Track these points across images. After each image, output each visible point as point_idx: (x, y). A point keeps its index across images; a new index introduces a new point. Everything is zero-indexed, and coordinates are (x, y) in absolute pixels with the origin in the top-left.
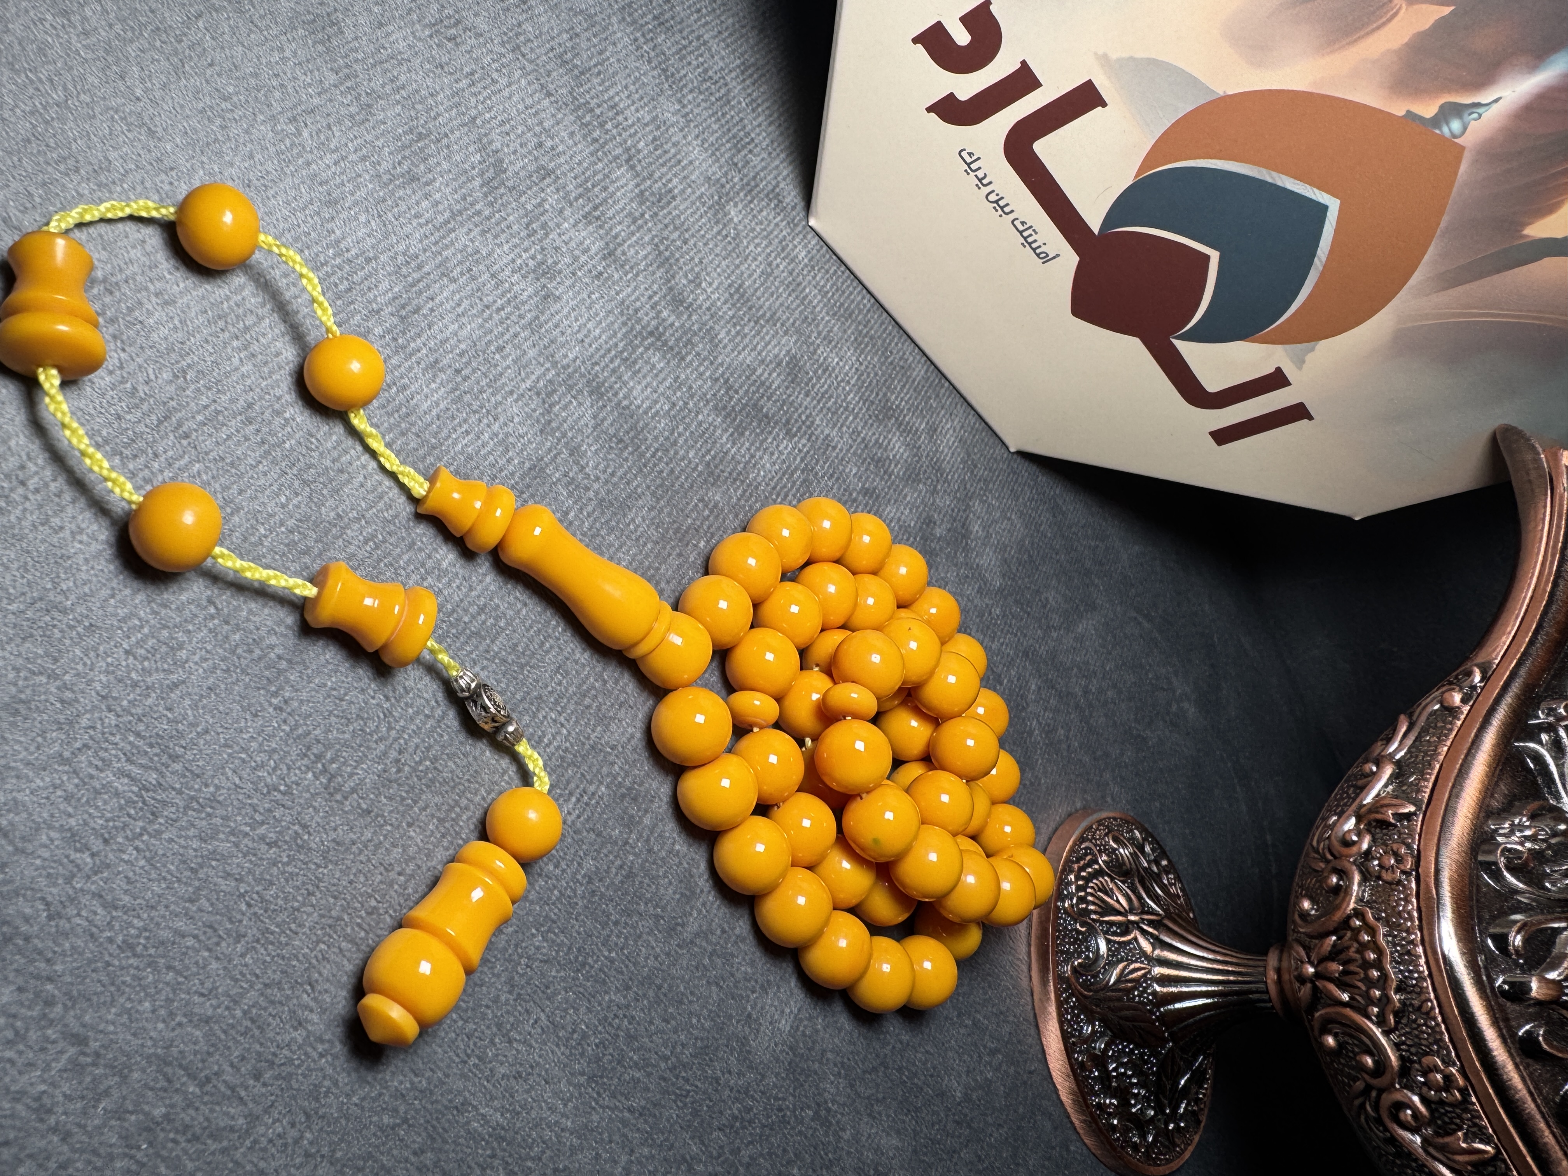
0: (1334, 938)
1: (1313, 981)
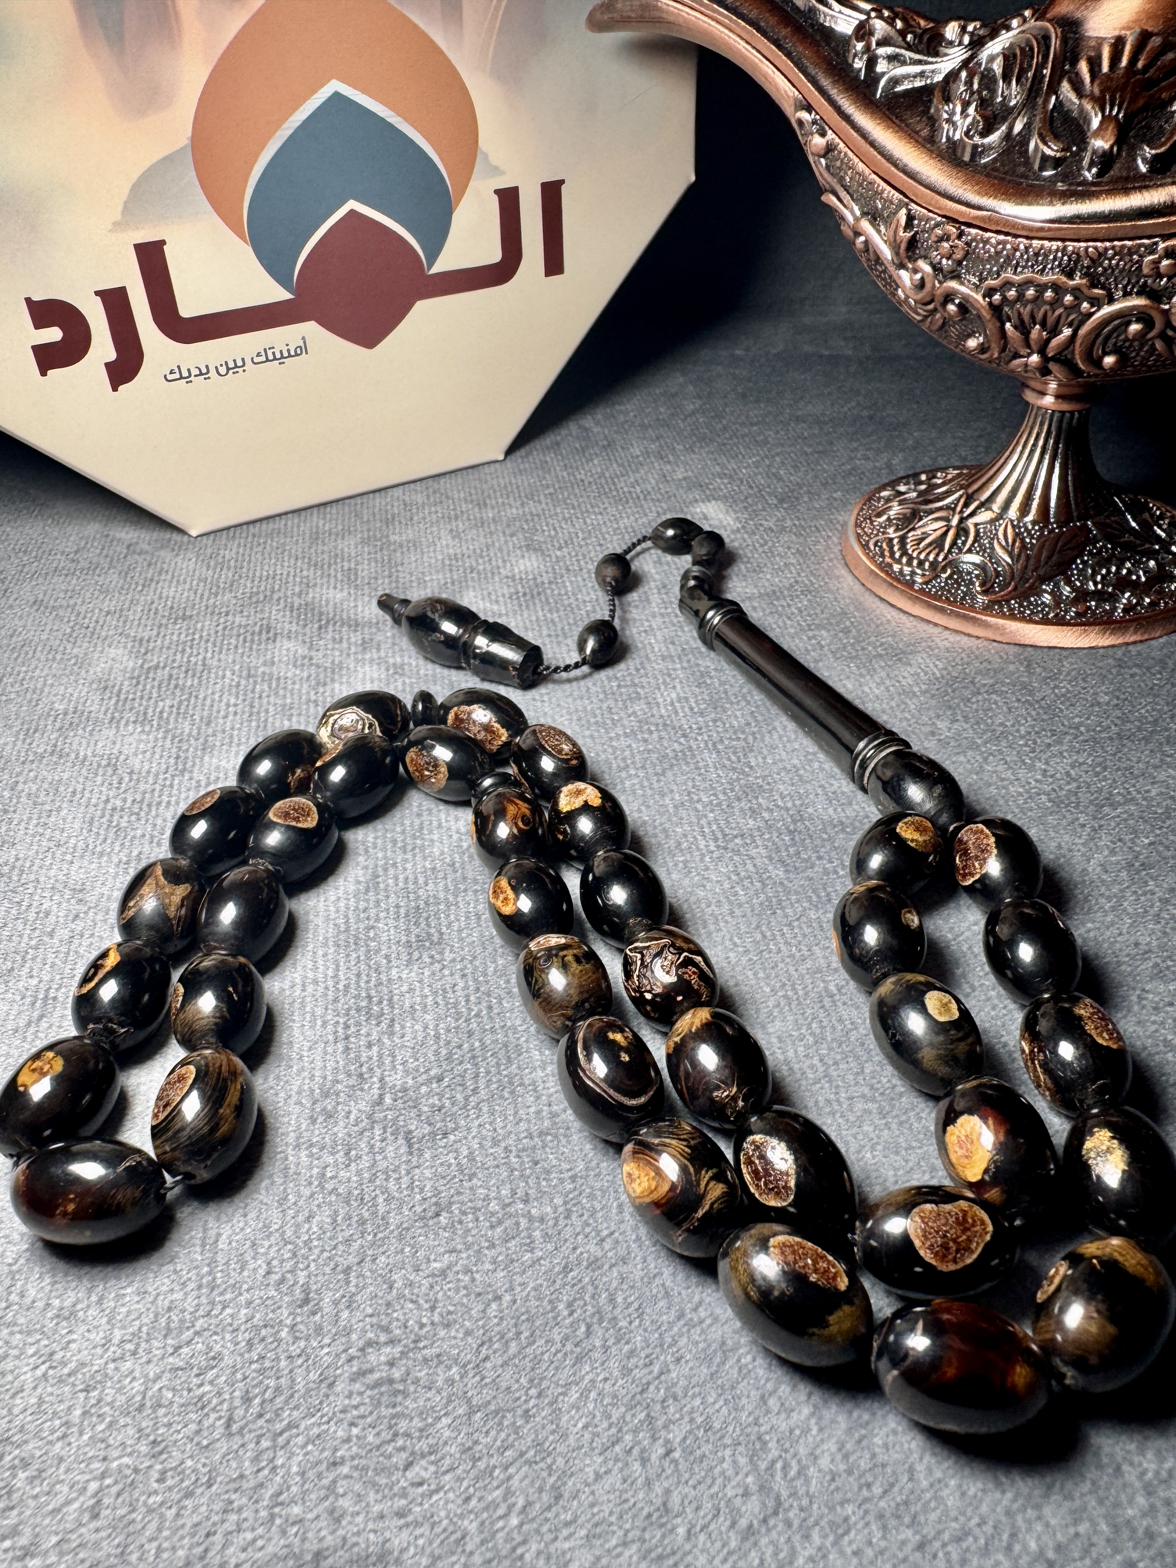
0: (1008, 325)
1: (1045, 359)
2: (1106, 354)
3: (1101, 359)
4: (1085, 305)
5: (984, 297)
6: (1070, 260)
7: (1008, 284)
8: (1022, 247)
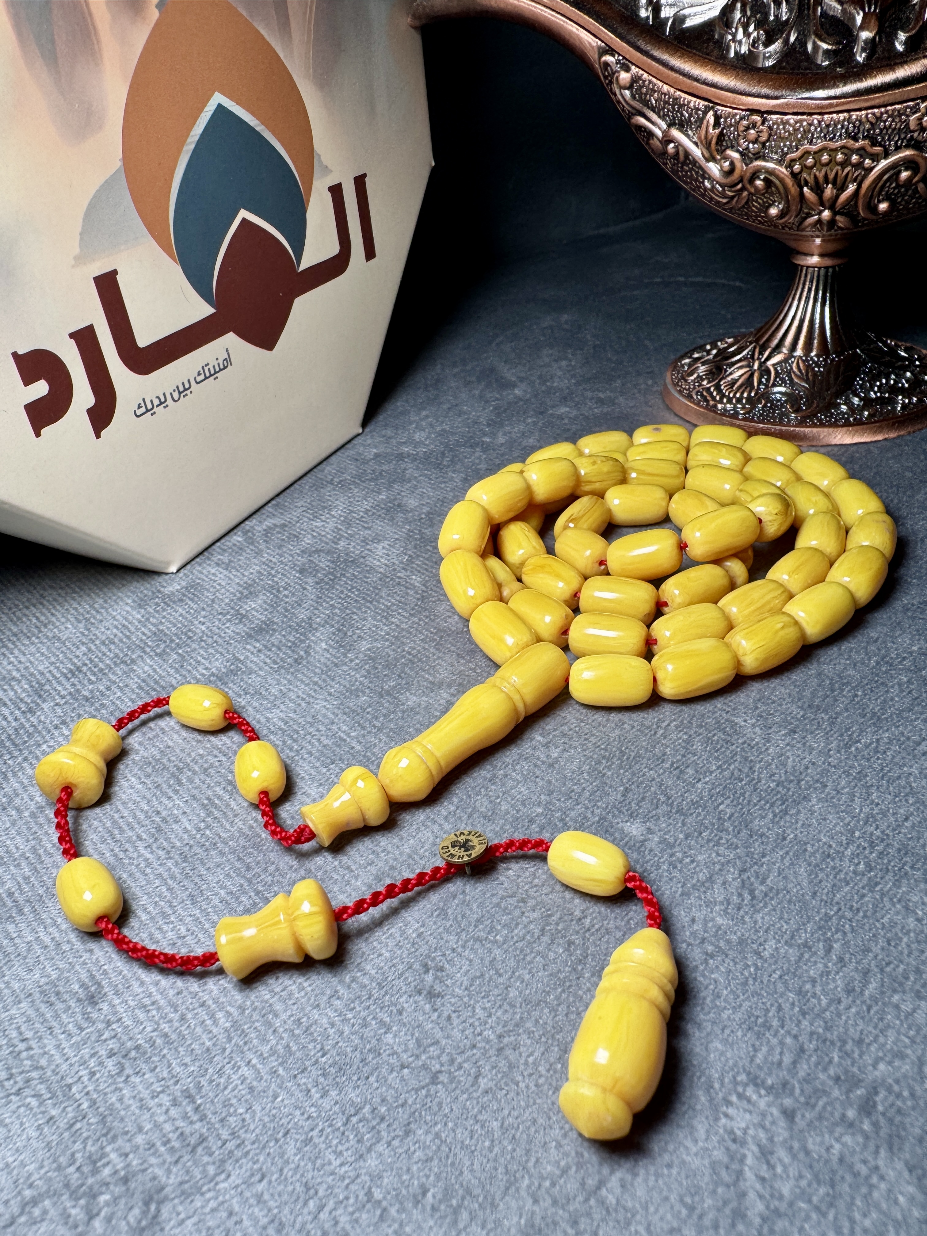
0: (805, 189)
1: (835, 213)
2: (879, 202)
3: (876, 207)
4: (867, 161)
5: (786, 168)
6: (854, 127)
7: (807, 153)
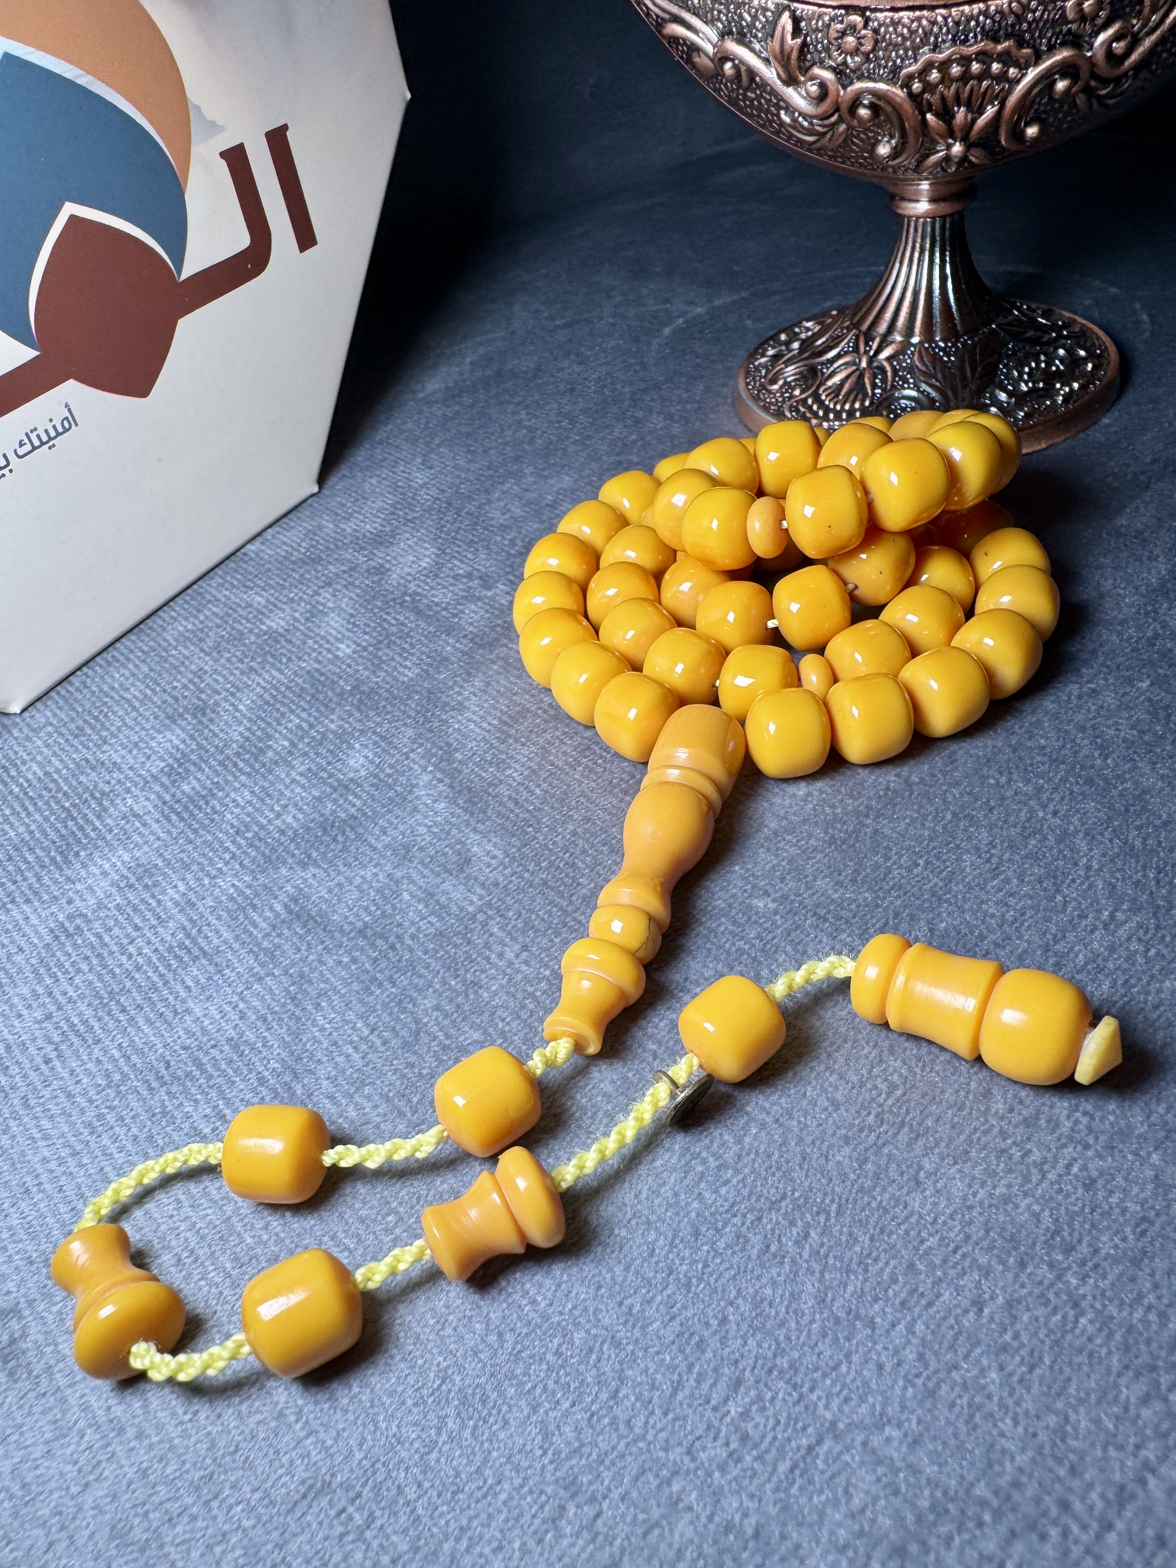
0: (929, 116)
1: (969, 145)
2: (1028, 124)
3: (1023, 132)
4: (1012, 70)
5: (902, 87)
6: (994, 22)
7: (930, 65)
8: (940, 19)
